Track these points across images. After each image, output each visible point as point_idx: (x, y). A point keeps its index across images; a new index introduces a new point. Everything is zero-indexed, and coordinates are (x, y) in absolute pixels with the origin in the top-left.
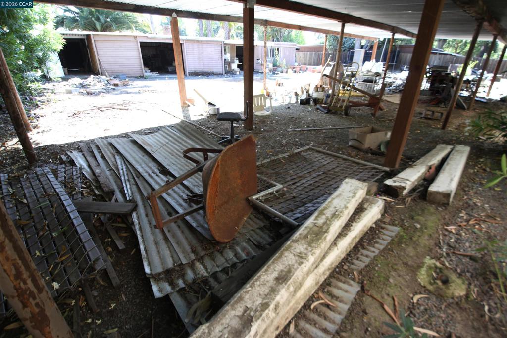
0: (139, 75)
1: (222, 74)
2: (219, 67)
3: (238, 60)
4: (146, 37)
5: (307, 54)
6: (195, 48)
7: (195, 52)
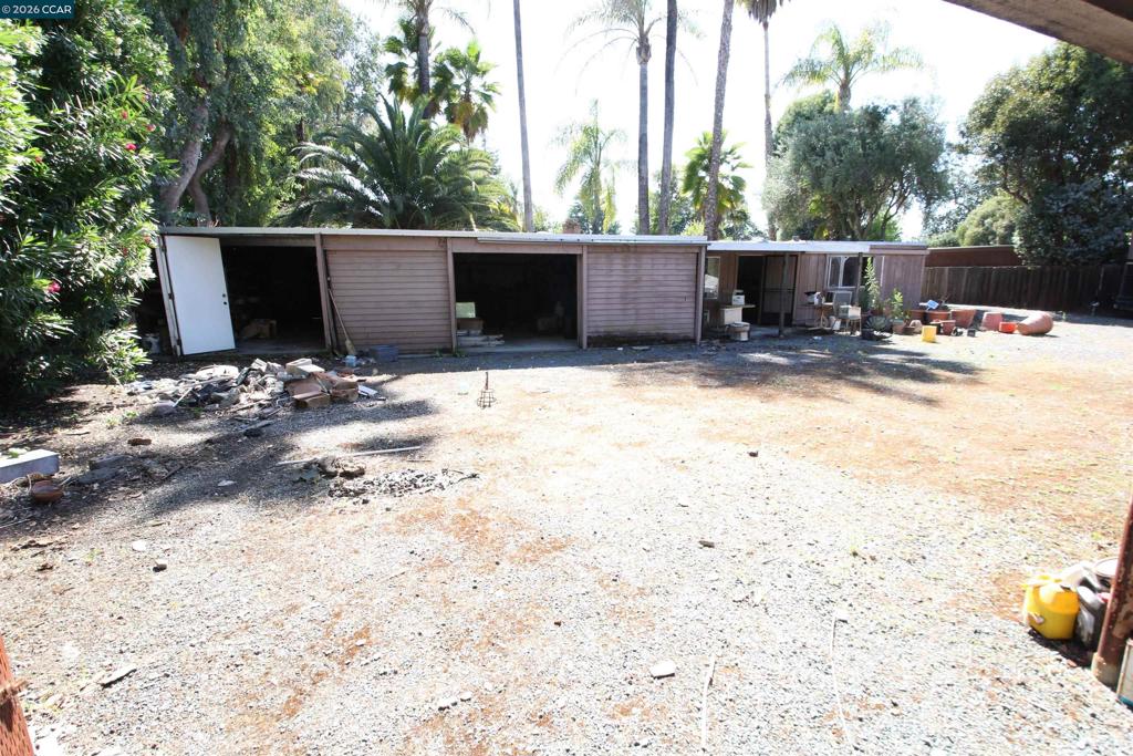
0: (441, 347)
1: (693, 341)
2: (683, 318)
3: (743, 297)
4: (473, 241)
5: (943, 271)
6: (615, 267)
7: (614, 278)
